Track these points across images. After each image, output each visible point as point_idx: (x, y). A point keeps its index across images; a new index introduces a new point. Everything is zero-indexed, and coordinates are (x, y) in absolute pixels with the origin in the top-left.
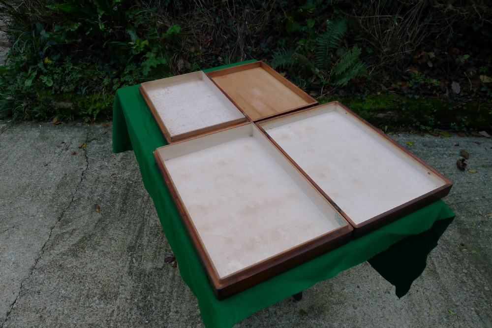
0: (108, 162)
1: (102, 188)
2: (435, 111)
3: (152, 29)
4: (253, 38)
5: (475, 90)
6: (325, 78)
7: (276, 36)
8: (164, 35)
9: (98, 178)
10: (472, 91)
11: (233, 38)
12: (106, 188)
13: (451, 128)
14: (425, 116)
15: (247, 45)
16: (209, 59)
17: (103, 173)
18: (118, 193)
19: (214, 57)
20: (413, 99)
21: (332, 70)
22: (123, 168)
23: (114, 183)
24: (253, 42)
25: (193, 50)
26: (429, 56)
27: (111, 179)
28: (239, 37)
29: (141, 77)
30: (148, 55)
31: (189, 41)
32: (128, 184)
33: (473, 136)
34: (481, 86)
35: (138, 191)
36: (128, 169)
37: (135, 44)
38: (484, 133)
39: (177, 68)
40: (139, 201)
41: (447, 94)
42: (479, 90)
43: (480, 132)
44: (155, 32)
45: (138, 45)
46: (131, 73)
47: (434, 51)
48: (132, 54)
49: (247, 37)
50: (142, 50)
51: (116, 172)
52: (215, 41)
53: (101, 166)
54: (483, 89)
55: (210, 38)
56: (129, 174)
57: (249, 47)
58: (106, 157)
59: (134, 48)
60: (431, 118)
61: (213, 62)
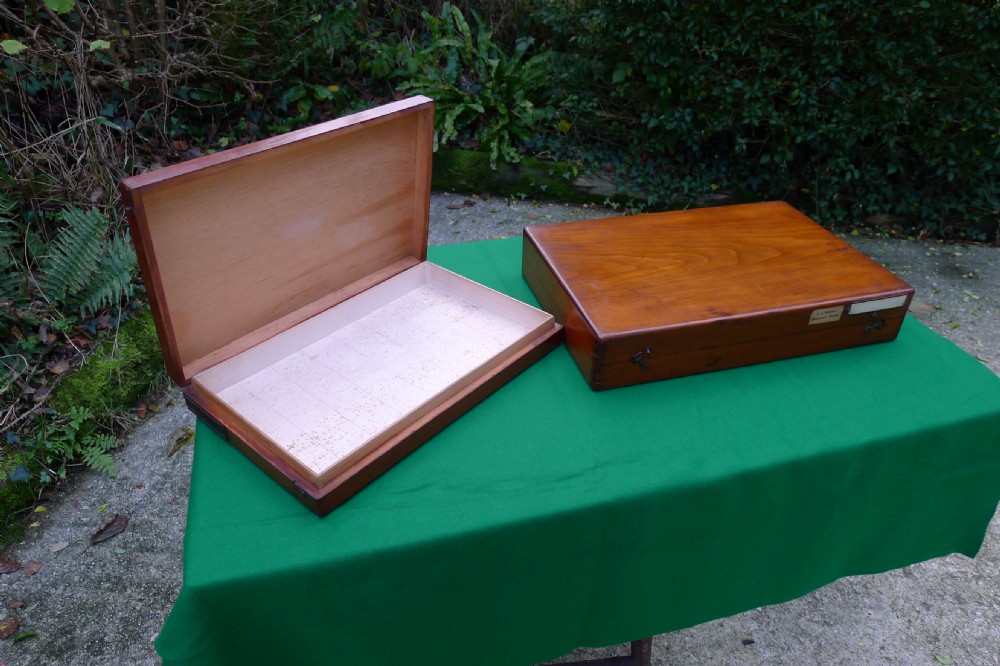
47: (156, 161)
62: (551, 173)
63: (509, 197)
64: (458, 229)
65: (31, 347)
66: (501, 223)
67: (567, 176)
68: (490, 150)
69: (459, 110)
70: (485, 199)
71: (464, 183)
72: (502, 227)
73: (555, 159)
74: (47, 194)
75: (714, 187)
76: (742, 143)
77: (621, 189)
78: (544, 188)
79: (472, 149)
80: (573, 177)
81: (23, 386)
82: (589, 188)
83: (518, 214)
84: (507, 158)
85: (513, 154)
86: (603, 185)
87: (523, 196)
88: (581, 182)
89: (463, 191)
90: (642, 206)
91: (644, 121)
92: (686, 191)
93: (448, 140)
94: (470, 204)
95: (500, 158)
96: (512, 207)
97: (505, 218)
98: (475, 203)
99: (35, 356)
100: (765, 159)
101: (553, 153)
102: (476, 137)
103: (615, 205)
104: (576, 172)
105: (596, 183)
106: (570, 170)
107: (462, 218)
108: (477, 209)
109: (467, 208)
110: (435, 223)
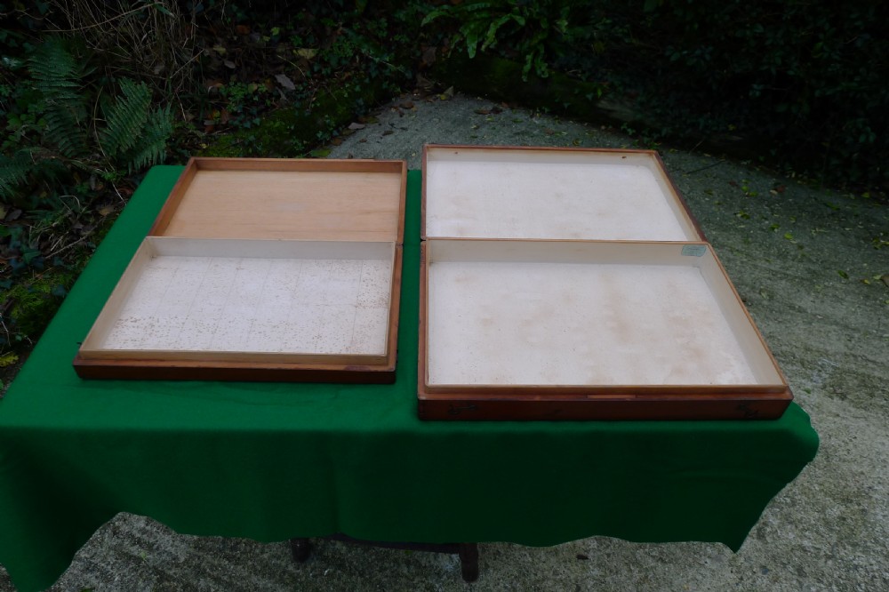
2: (292, 128)
5: (308, 73)
10: (307, 77)
13: (321, 141)
14: (286, 142)
20: (255, 126)
26: (217, 53)
33: (348, 136)
34: (311, 67)
38: (354, 126)
41: (283, 97)
42: (313, 72)
43: (350, 127)
47: (218, 43)
54: (316, 69)
60: (294, 141)
62: (576, 91)
63: (534, 110)
64: (477, 134)
65: (85, 191)
66: (518, 134)
67: (589, 96)
68: (525, 63)
69: (504, 19)
70: (512, 108)
71: (495, 90)
72: (517, 138)
73: (584, 79)
74: (121, 64)
75: (731, 128)
76: (756, 89)
77: (639, 116)
78: (566, 105)
79: (511, 59)
80: (596, 99)
81: (73, 222)
82: (610, 111)
83: (537, 126)
84: (539, 72)
85: (543, 69)
86: (624, 111)
87: (546, 110)
88: (603, 104)
89: (493, 98)
90: (656, 136)
91: (667, 54)
92: (701, 128)
93: (488, 48)
94: (496, 111)
95: (533, 69)
96: (534, 119)
97: (523, 129)
98: (501, 111)
99: (87, 199)
100: (782, 108)
101: (584, 72)
102: (518, 47)
103: (630, 131)
104: (600, 93)
105: (617, 107)
106: (595, 91)
107: (484, 123)
108: (502, 117)
109: (492, 114)
110: (459, 125)
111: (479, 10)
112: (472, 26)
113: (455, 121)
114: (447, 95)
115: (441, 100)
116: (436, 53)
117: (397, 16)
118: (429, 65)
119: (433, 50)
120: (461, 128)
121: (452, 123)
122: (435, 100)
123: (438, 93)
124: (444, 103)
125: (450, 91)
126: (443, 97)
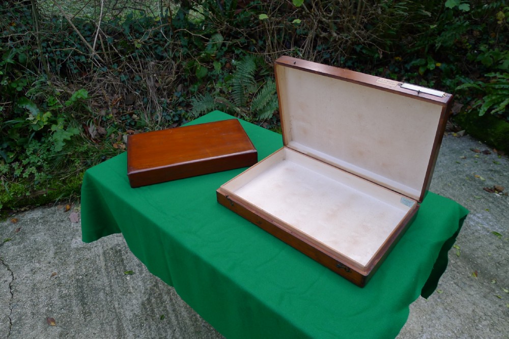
0: (39, 262)
1: (46, 296)
3: (52, 98)
4: (164, 90)
6: (247, 115)
7: (185, 83)
8: (68, 103)
9: (35, 285)
11: (145, 93)
12: (52, 294)
15: (160, 97)
16: (122, 119)
17: (38, 277)
18: (70, 295)
19: (127, 116)
21: (251, 107)
22: (62, 264)
23: (59, 285)
24: (165, 93)
25: (103, 113)
27: (53, 281)
28: (151, 91)
29: (49, 154)
30: (54, 128)
31: (96, 104)
32: (78, 280)
35: (94, 284)
36: (69, 263)
37: (34, 119)
39: (90, 136)
40: (101, 295)
44: (56, 102)
45: (39, 119)
46: (35, 152)
48: (33, 131)
49: (158, 89)
50: (46, 123)
51: (56, 271)
52: (124, 99)
53: (32, 270)
55: (119, 97)
56: (73, 268)
57: (163, 99)
58: (33, 257)
59: (35, 123)
61: (129, 121)
64: (462, 162)
66: (492, 170)
70: (499, 154)
71: (492, 140)
72: (489, 173)
89: (490, 145)
93: (496, 113)
94: (486, 153)
97: (498, 169)
98: (490, 154)
107: (471, 157)
108: (487, 157)
109: (482, 154)
110: (454, 153)
111: (503, 89)
112: (494, 98)
113: (452, 150)
114: (459, 134)
115: (453, 136)
116: (462, 108)
117: (444, 81)
118: (455, 114)
119: (460, 106)
120: (454, 155)
121: (450, 151)
122: (449, 135)
123: (453, 131)
124: (453, 138)
125: (462, 132)
126: (455, 135)
